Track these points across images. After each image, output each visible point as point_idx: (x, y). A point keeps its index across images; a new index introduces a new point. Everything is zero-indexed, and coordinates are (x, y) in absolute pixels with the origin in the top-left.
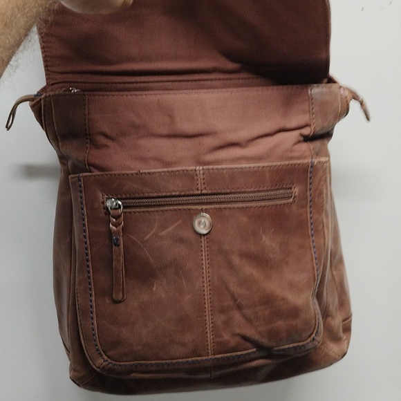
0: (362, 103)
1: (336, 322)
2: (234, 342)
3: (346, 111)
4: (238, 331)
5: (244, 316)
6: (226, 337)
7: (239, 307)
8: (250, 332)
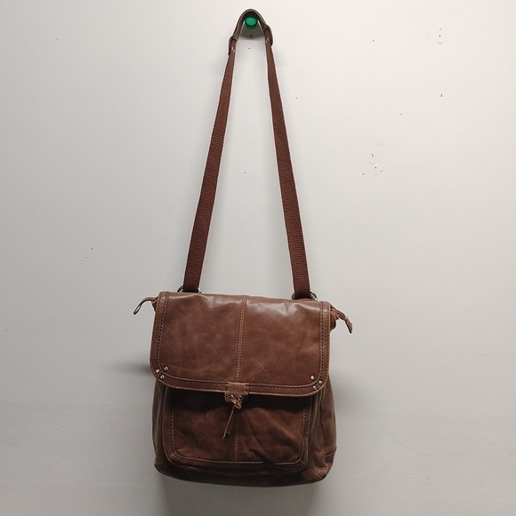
0: (346, 321)
1: (321, 454)
2: (251, 454)
3: (333, 325)
4: (253, 448)
5: (258, 439)
6: (246, 451)
7: (255, 433)
8: (260, 449)
